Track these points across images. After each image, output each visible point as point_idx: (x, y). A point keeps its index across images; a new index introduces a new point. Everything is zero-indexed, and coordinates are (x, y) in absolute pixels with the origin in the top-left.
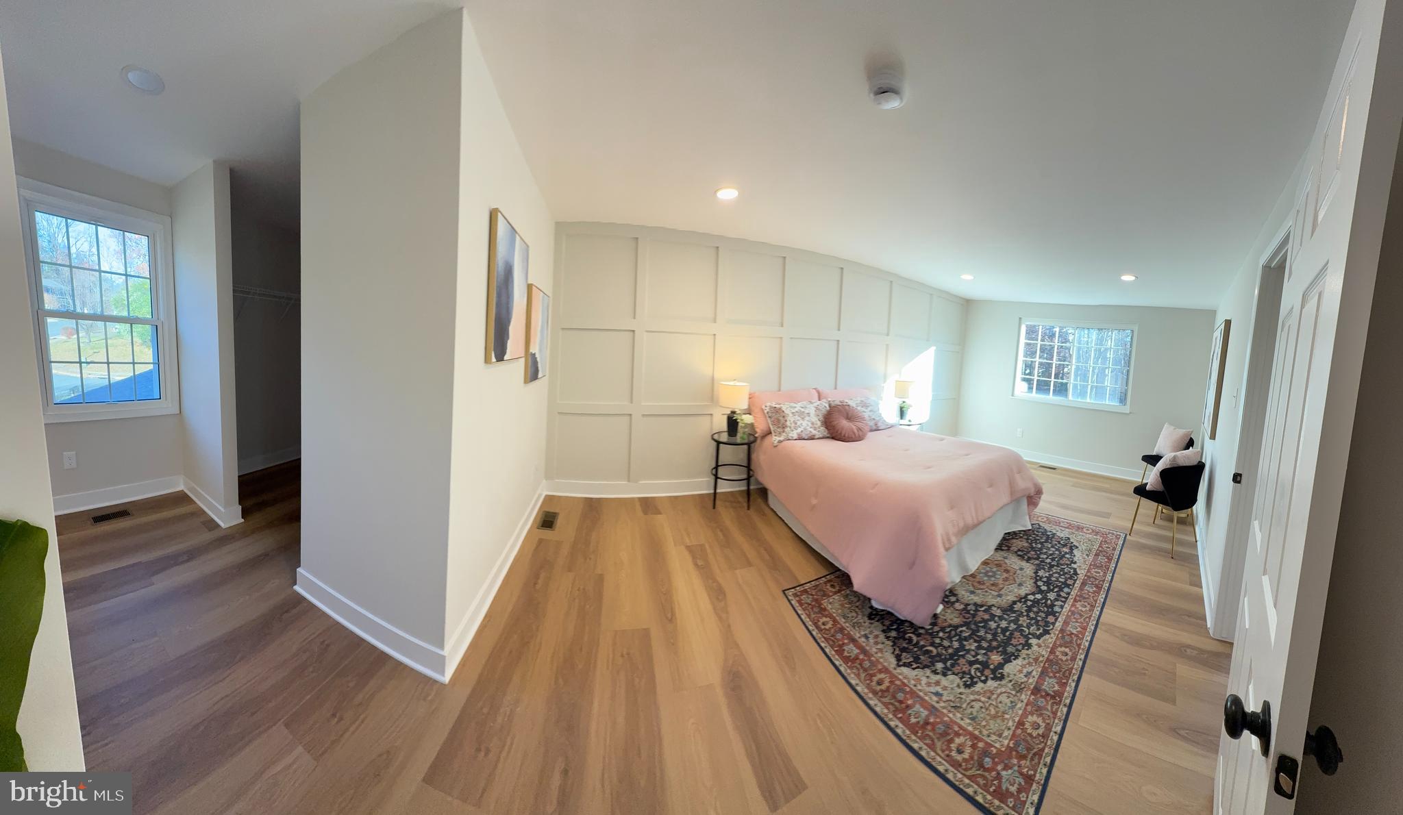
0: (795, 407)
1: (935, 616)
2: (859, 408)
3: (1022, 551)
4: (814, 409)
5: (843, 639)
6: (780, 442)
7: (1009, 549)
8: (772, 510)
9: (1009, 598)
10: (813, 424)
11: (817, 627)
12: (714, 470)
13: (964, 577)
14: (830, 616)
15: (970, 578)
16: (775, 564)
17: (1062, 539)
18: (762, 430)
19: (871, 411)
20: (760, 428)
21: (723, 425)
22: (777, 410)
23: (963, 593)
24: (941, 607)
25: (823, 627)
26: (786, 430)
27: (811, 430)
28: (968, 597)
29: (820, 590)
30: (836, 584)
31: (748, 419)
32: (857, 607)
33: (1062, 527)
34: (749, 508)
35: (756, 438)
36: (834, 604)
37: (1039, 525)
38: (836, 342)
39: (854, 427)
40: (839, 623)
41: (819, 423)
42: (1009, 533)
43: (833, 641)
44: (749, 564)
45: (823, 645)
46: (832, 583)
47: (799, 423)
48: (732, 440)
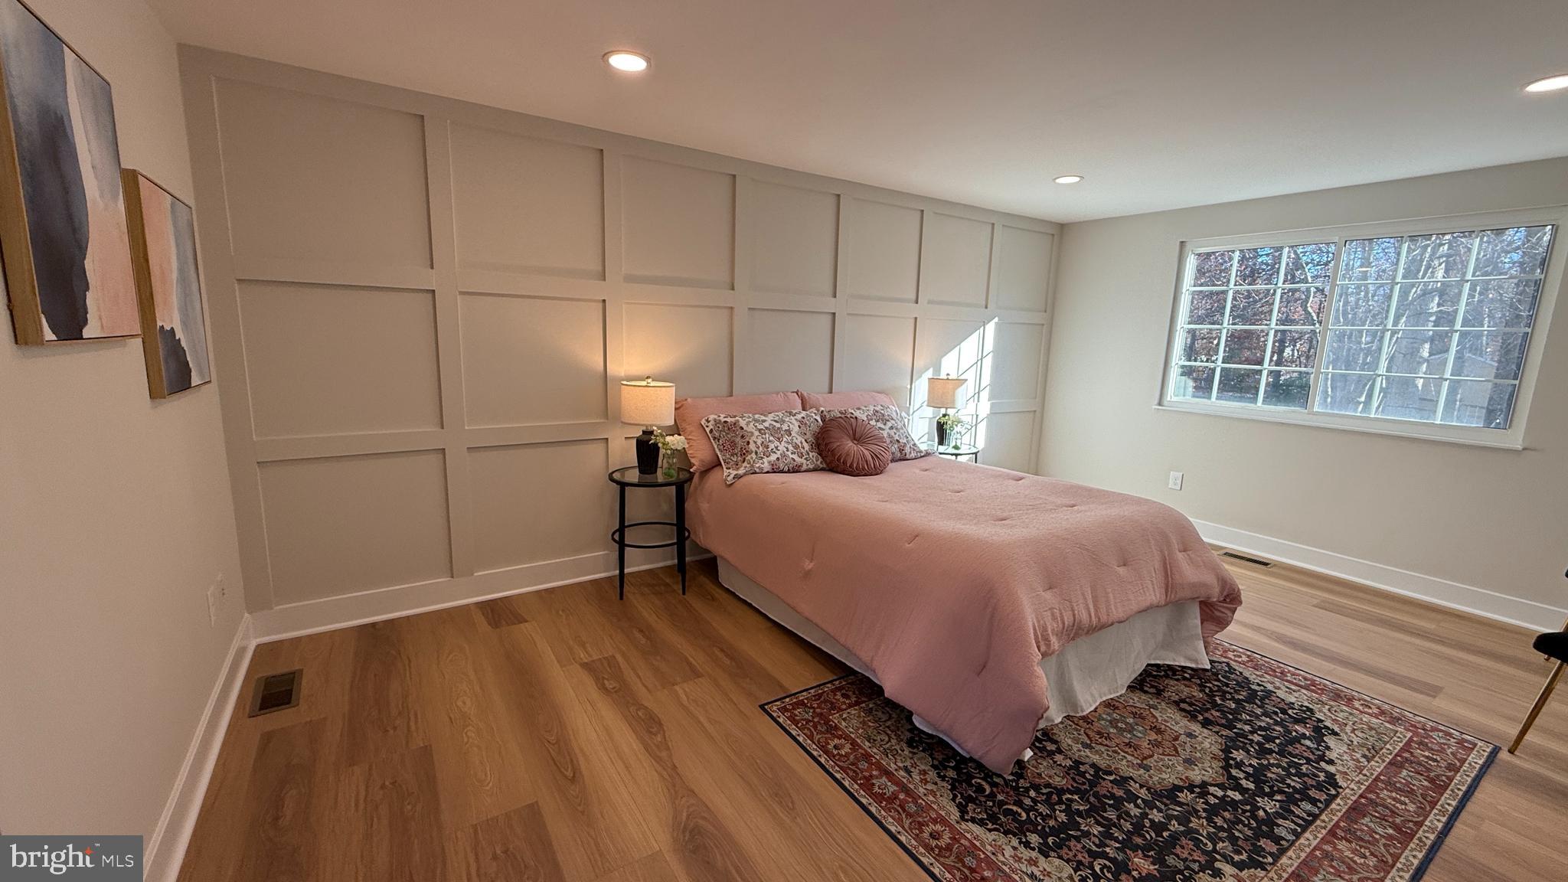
0: (764, 421)
1: (1020, 763)
2: (873, 423)
3: (1191, 704)
4: (797, 424)
5: (869, 769)
6: (738, 477)
7: (1159, 693)
8: (728, 591)
9: (1164, 776)
10: (796, 447)
11: (826, 752)
12: (617, 534)
13: (1068, 717)
14: (847, 738)
15: (1078, 722)
16: (741, 669)
17: (1291, 705)
18: (702, 461)
19: (891, 428)
20: (699, 456)
21: (632, 458)
22: (731, 428)
23: (1070, 742)
24: (1028, 754)
25: (835, 752)
26: (748, 458)
27: (795, 457)
28: (1079, 751)
29: (825, 701)
30: (850, 693)
31: (676, 441)
32: (888, 727)
33: (1288, 681)
34: (684, 593)
35: (692, 475)
36: (850, 720)
37: (1228, 664)
38: (830, 317)
39: (867, 453)
40: (861, 747)
41: (807, 447)
42: (1157, 666)
43: (855, 771)
44: (697, 674)
45: (838, 776)
46: (844, 691)
47: (772, 446)
48: (649, 478)
